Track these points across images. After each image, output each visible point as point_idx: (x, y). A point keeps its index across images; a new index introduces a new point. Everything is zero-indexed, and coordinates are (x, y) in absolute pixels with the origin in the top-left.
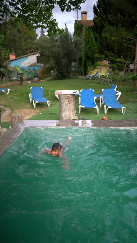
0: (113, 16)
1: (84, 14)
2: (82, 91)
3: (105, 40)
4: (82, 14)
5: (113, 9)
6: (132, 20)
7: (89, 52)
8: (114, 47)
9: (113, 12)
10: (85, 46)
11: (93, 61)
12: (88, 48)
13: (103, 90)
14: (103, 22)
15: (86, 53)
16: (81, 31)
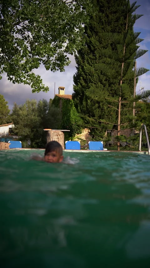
0: (93, 84)
1: (61, 89)
2: (67, 142)
3: (86, 106)
4: (59, 89)
5: (93, 78)
6: (112, 89)
7: (66, 124)
8: (95, 114)
9: (94, 81)
10: (62, 118)
11: (70, 134)
12: (65, 120)
13: (89, 142)
14: (84, 89)
15: (63, 125)
16: (58, 104)
